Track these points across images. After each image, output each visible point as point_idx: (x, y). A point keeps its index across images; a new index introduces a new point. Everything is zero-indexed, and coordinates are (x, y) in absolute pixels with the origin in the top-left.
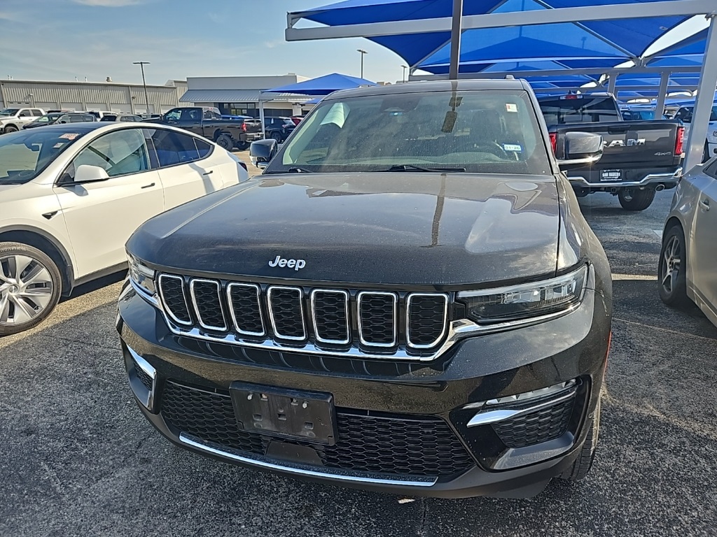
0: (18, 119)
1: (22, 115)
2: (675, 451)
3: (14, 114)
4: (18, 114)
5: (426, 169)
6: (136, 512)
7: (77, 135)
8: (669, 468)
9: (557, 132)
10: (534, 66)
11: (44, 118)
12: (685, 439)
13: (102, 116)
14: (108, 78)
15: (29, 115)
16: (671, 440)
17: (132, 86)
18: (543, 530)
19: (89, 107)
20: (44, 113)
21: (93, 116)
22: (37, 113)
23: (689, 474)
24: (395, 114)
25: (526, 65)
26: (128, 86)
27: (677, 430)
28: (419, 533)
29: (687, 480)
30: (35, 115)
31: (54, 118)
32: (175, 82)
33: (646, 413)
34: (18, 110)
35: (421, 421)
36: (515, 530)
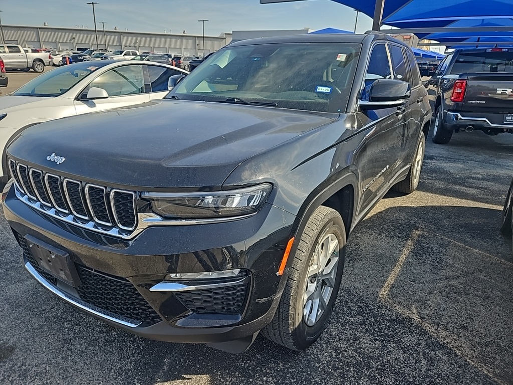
0: (123, 57)
1: (125, 55)
2: (405, 350)
3: (121, 54)
4: (123, 54)
5: (247, 102)
6: (19, 306)
7: (97, 68)
8: (389, 361)
9: (467, 79)
10: (497, 23)
11: (138, 57)
12: (423, 342)
13: (173, 57)
14: (184, 31)
15: (130, 55)
16: (409, 340)
17: (198, 37)
18: (251, 380)
19: (170, 51)
20: (138, 54)
21: (167, 57)
22: (134, 54)
23: (403, 369)
24: (256, 59)
25: (493, 22)
26: (195, 37)
27: (422, 332)
28: (165, 360)
29: (396, 374)
30: (133, 55)
31: (143, 58)
32: (226, 34)
33: (406, 313)
34: (123, 51)
35: (122, 281)
36: (231, 374)
